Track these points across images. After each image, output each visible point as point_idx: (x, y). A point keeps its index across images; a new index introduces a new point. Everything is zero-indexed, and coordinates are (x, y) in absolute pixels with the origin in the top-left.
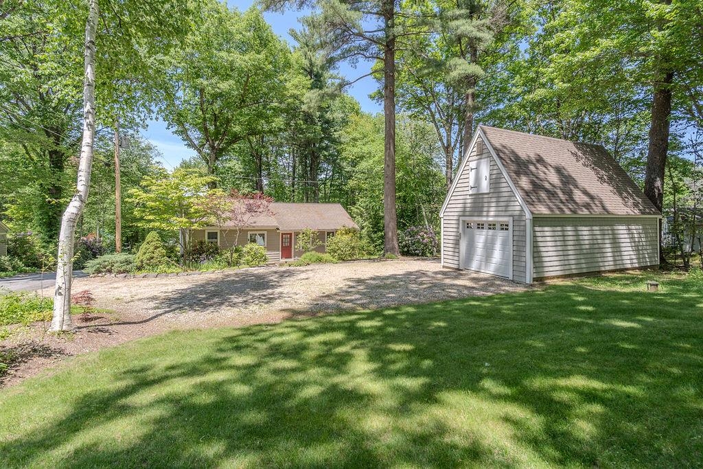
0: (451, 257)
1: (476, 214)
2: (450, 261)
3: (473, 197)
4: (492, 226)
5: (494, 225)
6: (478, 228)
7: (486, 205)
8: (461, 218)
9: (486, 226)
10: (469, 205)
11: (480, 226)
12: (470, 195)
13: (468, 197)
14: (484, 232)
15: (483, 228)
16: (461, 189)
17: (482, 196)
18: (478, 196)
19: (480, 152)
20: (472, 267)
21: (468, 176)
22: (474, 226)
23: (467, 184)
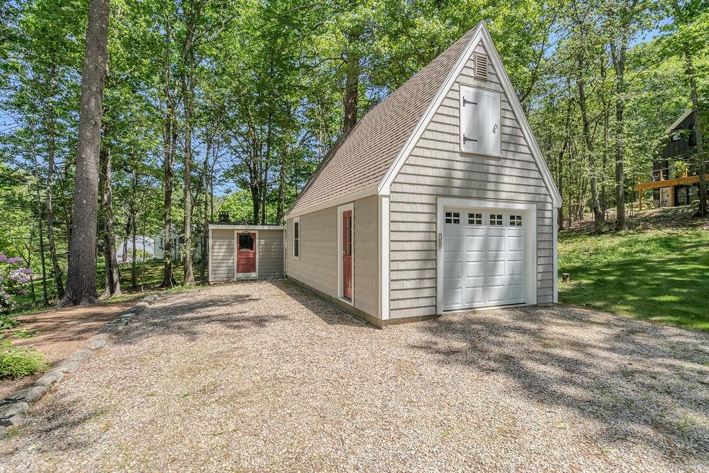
0: (410, 294)
1: (474, 194)
2: (408, 303)
3: (468, 159)
4: (496, 219)
5: (500, 217)
6: (471, 222)
7: (492, 178)
8: (442, 202)
9: (486, 218)
10: (459, 175)
11: (475, 219)
12: (462, 154)
13: (458, 157)
14: (481, 230)
15: (479, 222)
16: (440, 136)
17: (487, 161)
18: (478, 160)
19: (483, 74)
20: (459, 302)
21: (456, 113)
22: (464, 218)
23: (456, 130)
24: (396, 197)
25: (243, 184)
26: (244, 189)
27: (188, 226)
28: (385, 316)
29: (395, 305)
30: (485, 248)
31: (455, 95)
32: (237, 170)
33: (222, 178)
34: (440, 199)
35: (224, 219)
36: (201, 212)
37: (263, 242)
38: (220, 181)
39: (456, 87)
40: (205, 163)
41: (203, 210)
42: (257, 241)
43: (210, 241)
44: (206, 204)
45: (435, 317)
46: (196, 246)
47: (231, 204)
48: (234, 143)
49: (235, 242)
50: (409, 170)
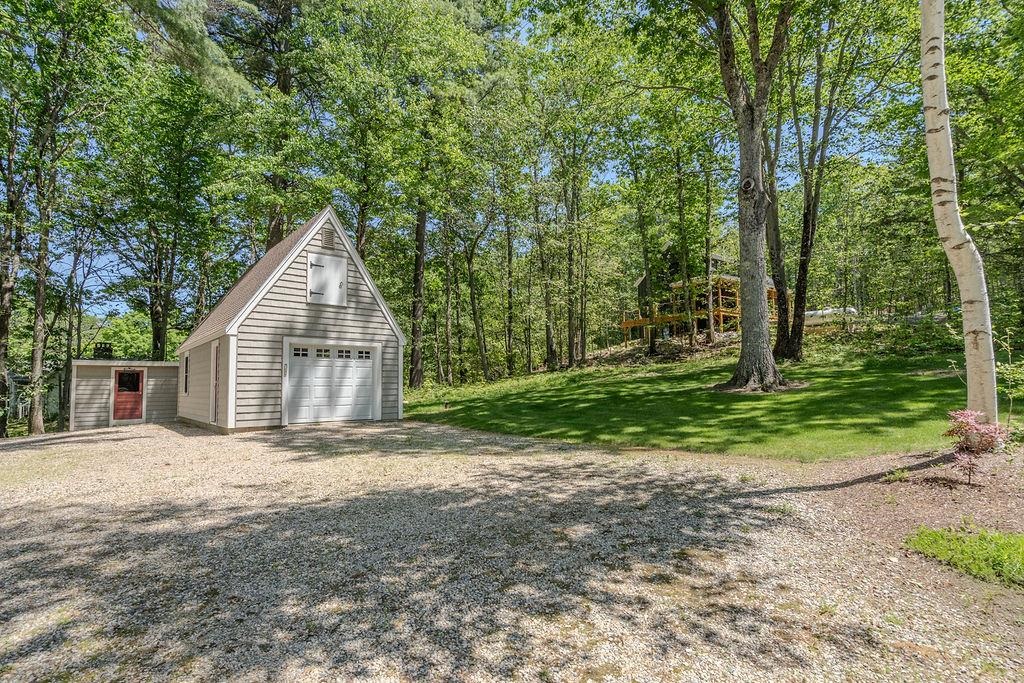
0: (254, 409)
1: (317, 334)
3: (311, 308)
4: (344, 354)
5: (348, 352)
6: (319, 356)
8: (288, 340)
9: (334, 353)
11: (323, 352)
12: (307, 304)
13: (303, 306)
14: (324, 362)
15: (327, 356)
16: (287, 291)
17: (323, 309)
18: (317, 308)
19: (329, 244)
20: (305, 417)
21: (304, 273)
22: (312, 353)
23: (304, 286)
24: (241, 336)
25: (139, 305)
26: (140, 311)
27: (39, 362)
28: (231, 424)
29: (239, 417)
30: (329, 377)
31: (303, 260)
32: (128, 284)
33: (102, 294)
34: (285, 338)
35: (103, 352)
36: (60, 344)
37: (152, 382)
38: (99, 298)
39: (304, 254)
40: (70, 279)
41: (64, 341)
42: (145, 380)
43: (74, 381)
44: (69, 334)
45: (277, 428)
46: (50, 388)
47: (121, 331)
48: (123, 245)
49: (112, 383)
50: (256, 316)
